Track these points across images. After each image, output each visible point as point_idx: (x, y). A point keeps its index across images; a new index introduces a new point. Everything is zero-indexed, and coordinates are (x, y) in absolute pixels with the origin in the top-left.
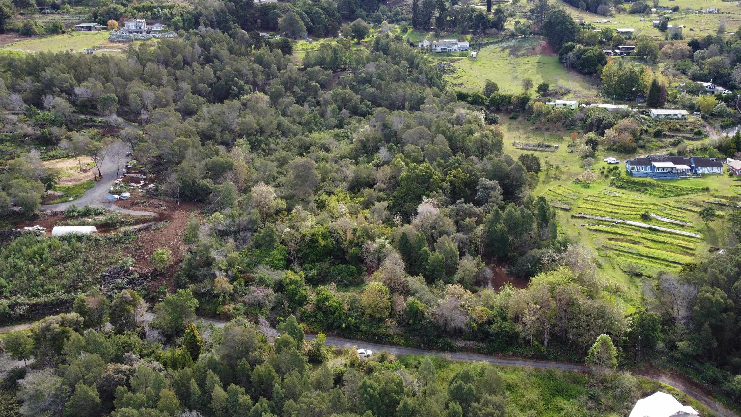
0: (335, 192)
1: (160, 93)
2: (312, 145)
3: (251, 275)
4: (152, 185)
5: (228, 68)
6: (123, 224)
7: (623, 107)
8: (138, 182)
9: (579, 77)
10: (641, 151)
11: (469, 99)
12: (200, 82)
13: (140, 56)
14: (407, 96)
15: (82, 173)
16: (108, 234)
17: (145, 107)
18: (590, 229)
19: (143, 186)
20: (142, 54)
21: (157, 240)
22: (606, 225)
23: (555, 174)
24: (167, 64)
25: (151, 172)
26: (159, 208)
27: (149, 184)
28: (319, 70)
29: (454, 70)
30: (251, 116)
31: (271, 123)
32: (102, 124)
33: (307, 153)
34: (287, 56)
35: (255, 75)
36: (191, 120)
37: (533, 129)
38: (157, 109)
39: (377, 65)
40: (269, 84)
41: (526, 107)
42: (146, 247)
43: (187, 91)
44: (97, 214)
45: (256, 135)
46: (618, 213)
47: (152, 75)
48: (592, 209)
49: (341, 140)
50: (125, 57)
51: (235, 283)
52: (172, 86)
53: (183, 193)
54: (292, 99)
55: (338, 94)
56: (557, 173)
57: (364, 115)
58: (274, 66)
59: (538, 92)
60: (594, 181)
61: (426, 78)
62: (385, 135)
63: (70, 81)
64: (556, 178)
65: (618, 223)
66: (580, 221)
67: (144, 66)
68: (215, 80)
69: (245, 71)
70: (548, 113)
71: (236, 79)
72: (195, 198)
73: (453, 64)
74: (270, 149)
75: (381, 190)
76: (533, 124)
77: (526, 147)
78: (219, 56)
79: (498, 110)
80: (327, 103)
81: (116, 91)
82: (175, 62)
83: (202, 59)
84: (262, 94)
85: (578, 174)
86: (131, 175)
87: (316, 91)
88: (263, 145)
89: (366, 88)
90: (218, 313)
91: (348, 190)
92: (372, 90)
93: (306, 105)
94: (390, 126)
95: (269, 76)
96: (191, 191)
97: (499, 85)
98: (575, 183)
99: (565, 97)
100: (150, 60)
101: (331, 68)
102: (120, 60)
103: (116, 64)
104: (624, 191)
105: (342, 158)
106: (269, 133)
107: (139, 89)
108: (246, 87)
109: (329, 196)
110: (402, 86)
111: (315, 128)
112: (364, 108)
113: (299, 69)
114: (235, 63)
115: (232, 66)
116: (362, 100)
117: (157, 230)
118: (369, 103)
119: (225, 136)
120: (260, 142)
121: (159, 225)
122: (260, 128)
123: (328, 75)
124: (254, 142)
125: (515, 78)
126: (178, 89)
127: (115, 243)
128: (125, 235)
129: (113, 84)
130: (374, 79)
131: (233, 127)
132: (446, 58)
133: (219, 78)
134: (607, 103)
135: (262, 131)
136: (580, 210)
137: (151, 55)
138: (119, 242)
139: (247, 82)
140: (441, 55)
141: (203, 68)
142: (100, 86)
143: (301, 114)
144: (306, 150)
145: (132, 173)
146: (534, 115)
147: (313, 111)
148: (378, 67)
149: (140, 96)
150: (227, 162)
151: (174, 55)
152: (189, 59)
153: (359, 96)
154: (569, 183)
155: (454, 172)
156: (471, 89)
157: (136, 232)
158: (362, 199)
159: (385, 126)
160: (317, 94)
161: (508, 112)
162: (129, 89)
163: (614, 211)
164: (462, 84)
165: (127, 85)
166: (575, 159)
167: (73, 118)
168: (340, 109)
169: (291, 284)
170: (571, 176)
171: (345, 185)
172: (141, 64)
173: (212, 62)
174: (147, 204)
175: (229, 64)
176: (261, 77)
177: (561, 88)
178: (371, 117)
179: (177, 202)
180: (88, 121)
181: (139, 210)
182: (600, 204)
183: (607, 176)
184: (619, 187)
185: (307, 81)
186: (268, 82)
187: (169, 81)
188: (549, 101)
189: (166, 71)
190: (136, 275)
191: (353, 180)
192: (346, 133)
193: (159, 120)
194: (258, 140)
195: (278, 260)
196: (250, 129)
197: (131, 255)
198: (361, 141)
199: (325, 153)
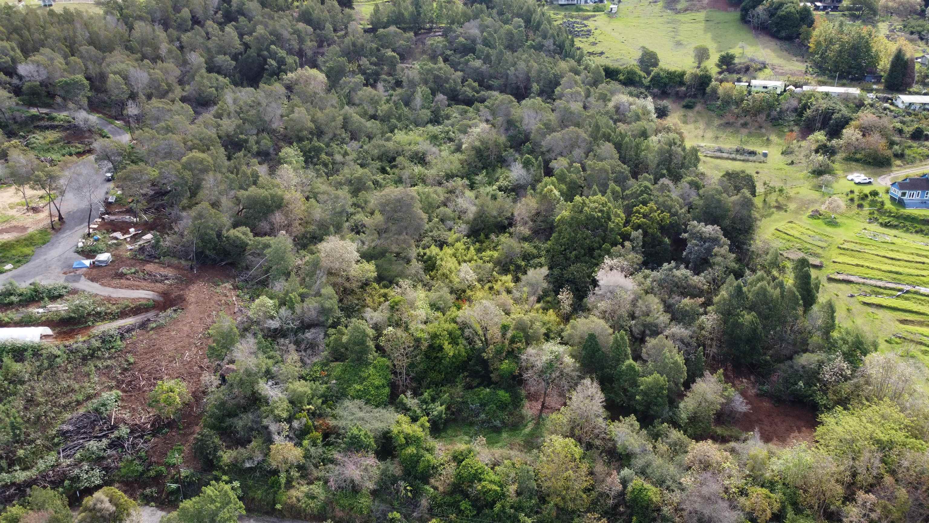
0: (450, 240)
1: (158, 73)
2: (398, 154)
3: (332, 422)
4: (149, 236)
5: (260, 30)
6: (101, 317)
7: (855, 91)
8: (125, 231)
9: (773, 43)
10: (898, 162)
11: (621, 77)
12: (219, 53)
13: (125, 11)
14: (533, 74)
15: (30, 213)
16: (71, 341)
17: (133, 96)
18: (865, 304)
19: (135, 238)
20: (127, 7)
21: (160, 349)
22: (888, 295)
23: (777, 201)
24: (166, 25)
25: (145, 211)
26: (161, 282)
27: (144, 234)
28: (395, 32)
29: (589, 31)
30: (303, 110)
31: (334, 119)
32: (66, 124)
33: (391, 168)
34: (347, 10)
35: (301, 40)
36: (208, 116)
37: (721, 125)
38: (154, 100)
39: (480, 25)
40: (323, 54)
41: (708, 89)
42: (141, 365)
43: (199, 68)
44: (54, 298)
45: (311, 140)
46: (901, 274)
47: (143, 42)
48: (857, 265)
49: (440, 145)
50: (102, 12)
51: (306, 442)
52: (176, 58)
53: (202, 253)
54: (359, 78)
55: (429, 70)
56: (780, 199)
57: (469, 102)
58: (329, 26)
59: (719, 66)
60: (842, 215)
61: (554, 44)
62: (511, 139)
63: (12, 53)
64: (779, 207)
65: (908, 292)
66: (843, 286)
67: (131, 28)
68: (241, 48)
69: (286, 34)
70: (742, 100)
71: (273, 47)
72: (222, 260)
73: (585, 22)
74: (334, 163)
75: (525, 239)
76: (721, 116)
77: (719, 154)
78: (245, 12)
79: (664, 94)
80: (413, 84)
81: (87, 68)
82: (179, 20)
83: (219, 15)
84: (314, 72)
85: (813, 202)
86: (113, 218)
87: (393, 66)
88: (323, 156)
89: (468, 61)
90: (278, 506)
91: (468, 236)
92: (478, 63)
93: (380, 85)
94: (518, 124)
95: (322, 42)
96: (214, 249)
97: (659, 56)
98: (812, 217)
99: (760, 74)
100: (140, 18)
101: (411, 29)
102: (91, 18)
103: (86, 25)
104: (894, 232)
105: (449, 176)
106: (331, 135)
107: (123, 66)
108: (290, 60)
109: (441, 249)
110: (524, 57)
111: (399, 125)
112: (470, 93)
113: (366, 31)
114: (271, 22)
115: (266, 26)
116: (464, 80)
117: (160, 327)
118: (476, 84)
119: (263, 142)
120: (318, 151)
121: (164, 317)
122: (317, 128)
123: (408, 40)
124: (310, 152)
125: (679, 44)
126: (185, 62)
127: (85, 359)
128: (103, 342)
129: (81, 57)
130: (479, 47)
131: (274, 126)
132: (575, 13)
133: (247, 46)
134: (824, 84)
135: (319, 133)
136: (838, 267)
137: (141, 10)
138: (92, 356)
139: (290, 52)
140: (566, 9)
141: (222, 30)
142: (59, 61)
143: (374, 102)
144: (390, 162)
145: (114, 214)
146: (719, 103)
147: (391, 95)
148: (483, 28)
149: (126, 78)
150: (273, 196)
151: (177, 9)
152: (200, 14)
153: (459, 74)
154: (804, 217)
155: (644, 209)
156: (617, 60)
157: (123, 333)
158: (496, 254)
159: (510, 124)
160: (395, 70)
161: (678, 97)
162: (108, 65)
163: (894, 269)
164: (602, 53)
165: (104, 59)
166: (801, 175)
167: (17, 114)
168: (434, 93)
169: (407, 444)
170: (804, 205)
171: (464, 227)
172: (126, 24)
173: (236, 20)
174: (141, 274)
175: (261, 23)
176: (310, 45)
177: (752, 60)
178: (481, 107)
179: (192, 268)
180: (43, 119)
181: (128, 287)
182: (867, 256)
183: (860, 206)
184: (886, 225)
185: (378, 50)
186: (321, 50)
187: (170, 51)
188: (739, 80)
189: (165, 34)
190: (124, 430)
191: (475, 219)
192: (447, 132)
193: (158, 120)
194: (315, 147)
195: (377, 388)
196: (301, 131)
197: (114, 383)
198: (474, 148)
199: (420, 167)
